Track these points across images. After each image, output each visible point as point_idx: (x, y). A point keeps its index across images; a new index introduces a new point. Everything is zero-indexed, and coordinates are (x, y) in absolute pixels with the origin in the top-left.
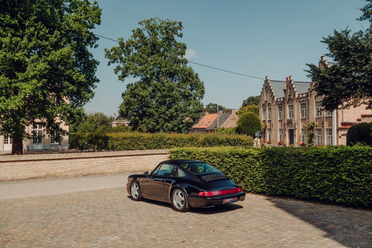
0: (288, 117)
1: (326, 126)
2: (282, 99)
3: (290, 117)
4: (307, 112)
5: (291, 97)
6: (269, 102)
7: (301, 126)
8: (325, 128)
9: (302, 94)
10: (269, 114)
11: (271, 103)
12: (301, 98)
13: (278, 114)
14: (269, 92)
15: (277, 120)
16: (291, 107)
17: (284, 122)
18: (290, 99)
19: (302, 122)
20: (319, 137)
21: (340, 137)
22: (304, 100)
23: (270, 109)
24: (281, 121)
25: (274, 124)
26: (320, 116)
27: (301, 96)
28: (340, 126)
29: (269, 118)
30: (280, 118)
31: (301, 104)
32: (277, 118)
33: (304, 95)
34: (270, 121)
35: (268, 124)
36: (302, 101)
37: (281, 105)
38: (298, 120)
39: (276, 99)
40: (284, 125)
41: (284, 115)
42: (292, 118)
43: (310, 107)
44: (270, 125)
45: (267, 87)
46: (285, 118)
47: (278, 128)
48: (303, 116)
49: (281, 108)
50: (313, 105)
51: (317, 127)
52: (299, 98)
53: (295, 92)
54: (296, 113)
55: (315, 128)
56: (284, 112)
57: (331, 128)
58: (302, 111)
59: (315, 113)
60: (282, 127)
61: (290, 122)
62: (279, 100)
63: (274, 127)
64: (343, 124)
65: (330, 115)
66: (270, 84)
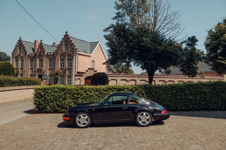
0: (38, 67)
1: (67, 73)
2: (33, 55)
3: (40, 67)
4: (53, 64)
5: (41, 54)
6: (21, 55)
7: (48, 73)
8: (67, 74)
9: (51, 53)
10: (21, 64)
11: (24, 56)
12: (49, 55)
13: (30, 64)
14: (22, 48)
15: (28, 68)
16: (41, 60)
17: (35, 69)
18: (40, 55)
19: (49, 70)
20: (61, 80)
21: (76, 80)
22: (52, 57)
23: (22, 61)
24: (32, 69)
25: (26, 71)
26: (63, 67)
27: (49, 54)
28: (76, 74)
29: (21, 67)
30: (31, 67)
31: (49, 59)
32: (29, 67)
33: (52, 54)
34: (22, 69)
35: (20, 71)
36: (50, 57)
37: (32, 58)
38: (46, 69)
39: (28, 54)
40: (35, 72)
41: (35, 65)
42: (41, 67)
43: (56, 61)
44: (22, 71)
45: (20, 45)
46: (35, 67)
47: (29, 74)
48: (50, 66)
49: (32, 61)
50: (58, 60)
51: (60, 74)
52: (47, 55)
53: (45, 51)
54: (44, 64)
55: (59, 74)
56: (35, 63)
57: (70, 74)
58: (50, 64)
59: (60, 66)
60: (32, 73)
61: (39, 70)
62: (31, 55)
63: (25, 73)
64: (78, 73)
65: (70, 67)
66: (23, 43)
